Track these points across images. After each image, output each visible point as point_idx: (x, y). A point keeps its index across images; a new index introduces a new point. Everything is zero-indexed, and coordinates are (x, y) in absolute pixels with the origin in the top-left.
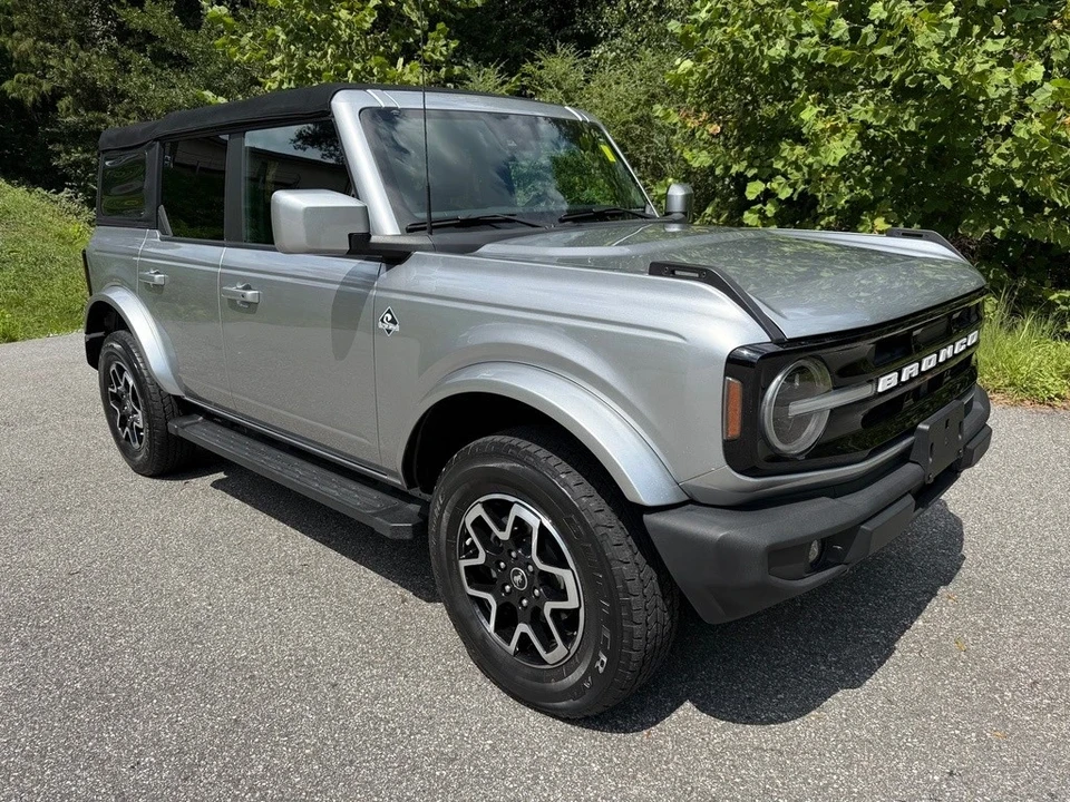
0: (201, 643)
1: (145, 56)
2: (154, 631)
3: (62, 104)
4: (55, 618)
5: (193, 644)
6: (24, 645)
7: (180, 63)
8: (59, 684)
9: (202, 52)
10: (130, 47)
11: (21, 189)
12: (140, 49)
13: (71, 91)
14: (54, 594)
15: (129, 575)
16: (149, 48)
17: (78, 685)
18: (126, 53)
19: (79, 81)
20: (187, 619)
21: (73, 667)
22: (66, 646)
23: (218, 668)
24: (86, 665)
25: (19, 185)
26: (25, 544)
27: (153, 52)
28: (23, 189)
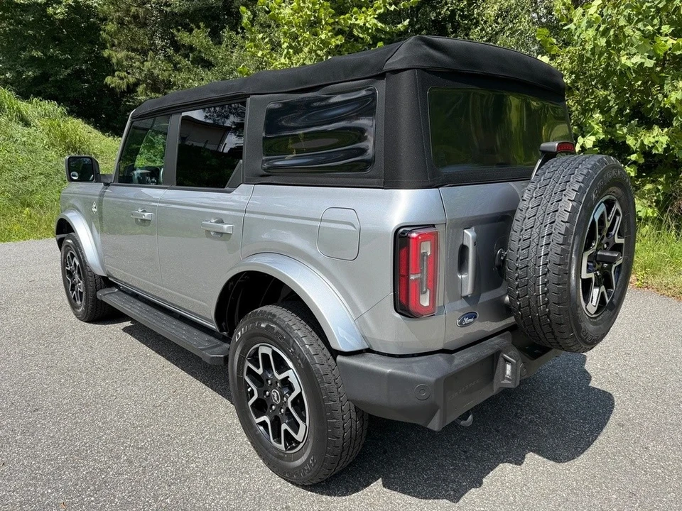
0: (247, 473)
1: (188, 60)
2: (214, 459)
3: (140, 89)
4: (148, 441)
5: (242, 473)
6: (130, 462)
7: (208, 65)
8: (156, 498)
9: (222, 59)
10: (180, 55)
11: (110, 138)
12: (186, 56)
13: (144, 81)
14: (146, 422)
15: (193, 411)
16: (191, 55)
17: (168, 500)
18: (177, 58)
19: (150, 75)
20: (235, 451)
21: (163, 485)
22: (157, 466)
23: (263, 496)
24: (172, 484)
25: (109, 136)
26: (124, 380)
27: (193, 58)
28: (111, 138)
